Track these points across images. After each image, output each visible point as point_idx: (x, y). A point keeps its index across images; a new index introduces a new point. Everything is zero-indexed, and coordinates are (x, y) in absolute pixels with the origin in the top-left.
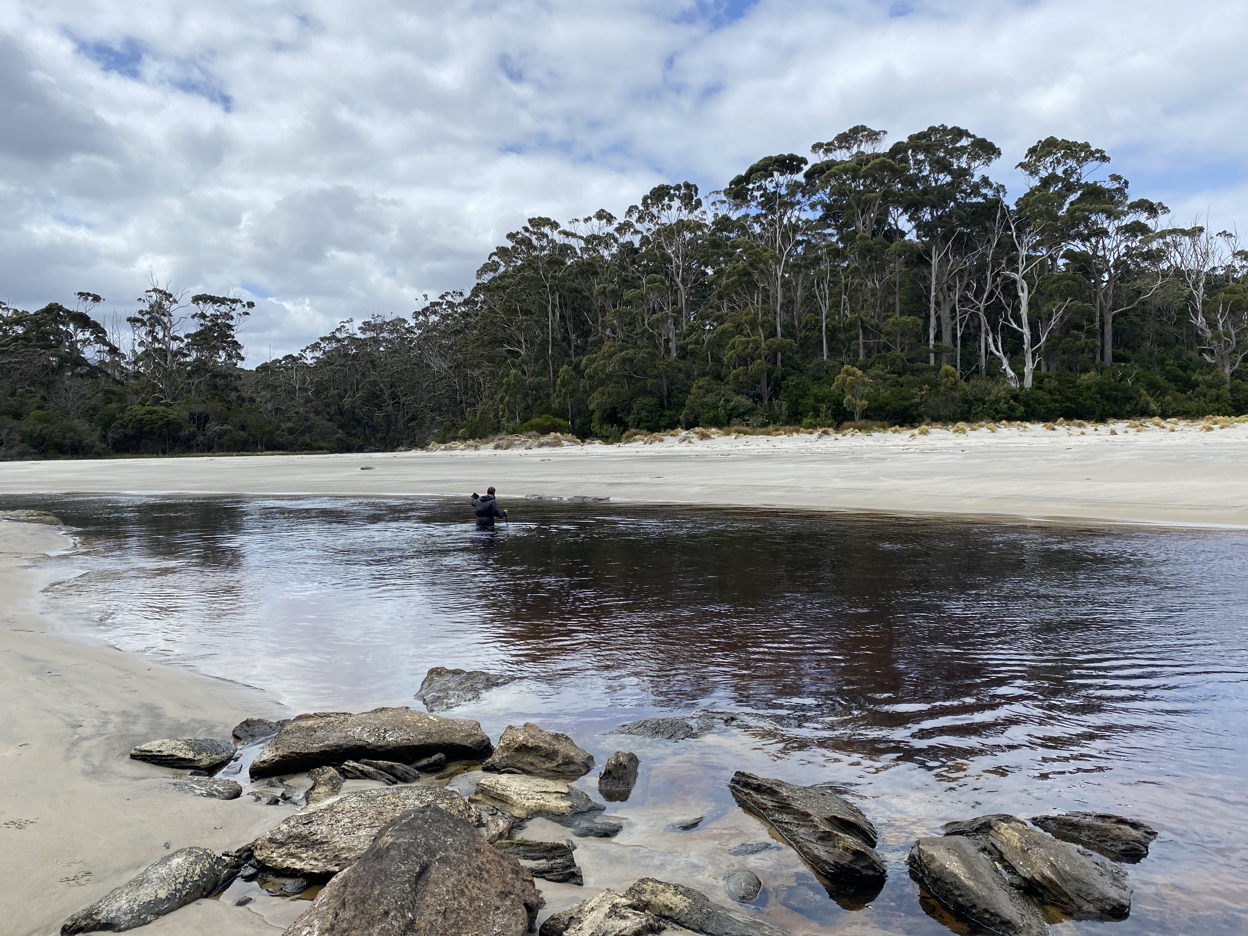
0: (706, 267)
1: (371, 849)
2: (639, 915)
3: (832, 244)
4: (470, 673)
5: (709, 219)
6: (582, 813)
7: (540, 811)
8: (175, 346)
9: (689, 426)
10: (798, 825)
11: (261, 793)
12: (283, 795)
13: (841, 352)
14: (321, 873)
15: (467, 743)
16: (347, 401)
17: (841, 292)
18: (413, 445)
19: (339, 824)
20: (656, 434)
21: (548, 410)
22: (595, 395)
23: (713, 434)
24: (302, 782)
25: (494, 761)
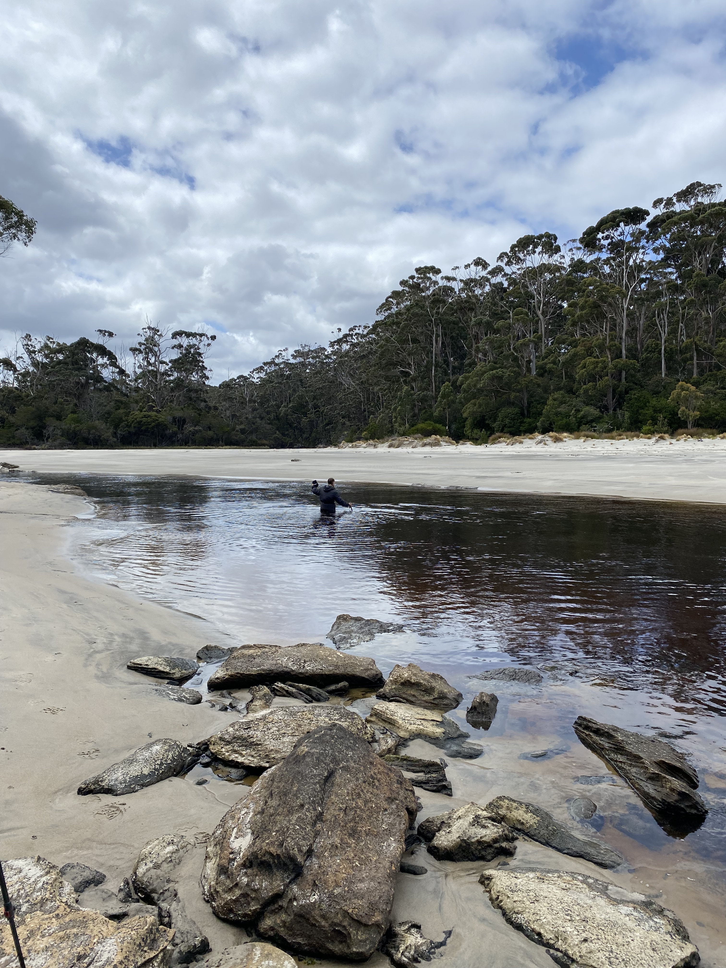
0: (563, 301)
1: (292, 754)
2: (496, 826)
3: (672, 280)
4: (368, 621)
5: (567, 262)
6: (453, 738)
7: (420, 734)
8: (163, 368)
9: (545, 431)
10: (631, 765)
11: (215, 701)
12: (230, 704)
13: (677, 371)
14: (256, 767)
15: (365, 675)
16: (283, 410)
17: (679, 321)
18: (329, 443)
19: (270, 731)
20: (516, 437)
21: (430, 417)
22: (469, 405)
23: (565, 437)
24: (244, 696)
25: (385, 691)
